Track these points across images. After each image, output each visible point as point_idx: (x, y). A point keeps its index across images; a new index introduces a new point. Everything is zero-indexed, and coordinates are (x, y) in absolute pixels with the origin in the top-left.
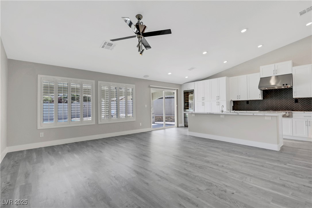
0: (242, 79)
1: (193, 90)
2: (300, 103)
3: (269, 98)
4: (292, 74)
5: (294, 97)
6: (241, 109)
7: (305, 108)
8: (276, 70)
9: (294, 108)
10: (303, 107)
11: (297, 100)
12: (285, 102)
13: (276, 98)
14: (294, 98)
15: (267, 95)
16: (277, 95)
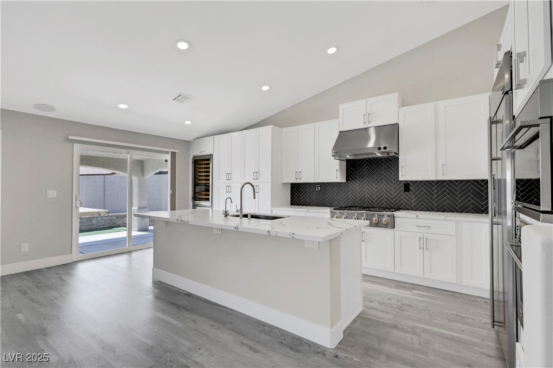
0: (306, 131)
1: (211, 155)
2: (414, 193)
3: (357, 179)
4: (398, 124)
5: (401, 179)
6: (306, 202)
7: (423, 204)
8: (368, 115)
9: (402, 204)
10: (419, 202)
11: (407, 186)
12: (386, 190)
13: (369, 179)
14: (401, 181)
15: (353, 172)
16: (371, 172)
